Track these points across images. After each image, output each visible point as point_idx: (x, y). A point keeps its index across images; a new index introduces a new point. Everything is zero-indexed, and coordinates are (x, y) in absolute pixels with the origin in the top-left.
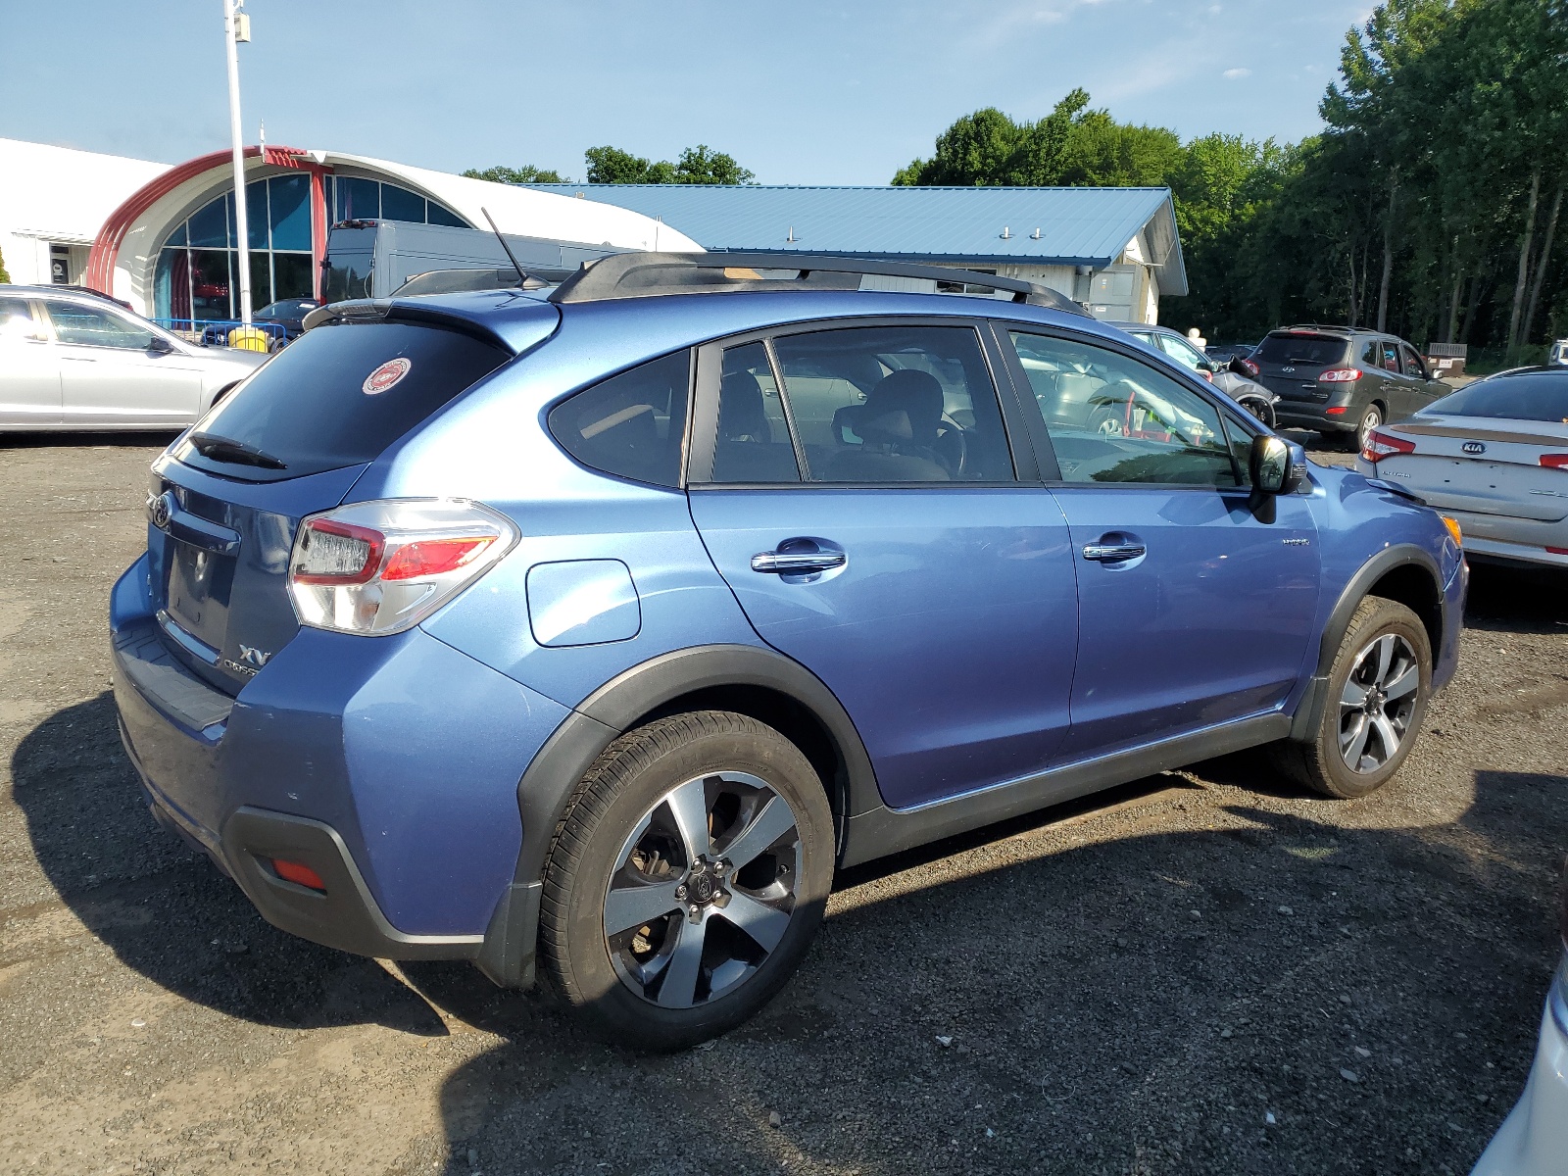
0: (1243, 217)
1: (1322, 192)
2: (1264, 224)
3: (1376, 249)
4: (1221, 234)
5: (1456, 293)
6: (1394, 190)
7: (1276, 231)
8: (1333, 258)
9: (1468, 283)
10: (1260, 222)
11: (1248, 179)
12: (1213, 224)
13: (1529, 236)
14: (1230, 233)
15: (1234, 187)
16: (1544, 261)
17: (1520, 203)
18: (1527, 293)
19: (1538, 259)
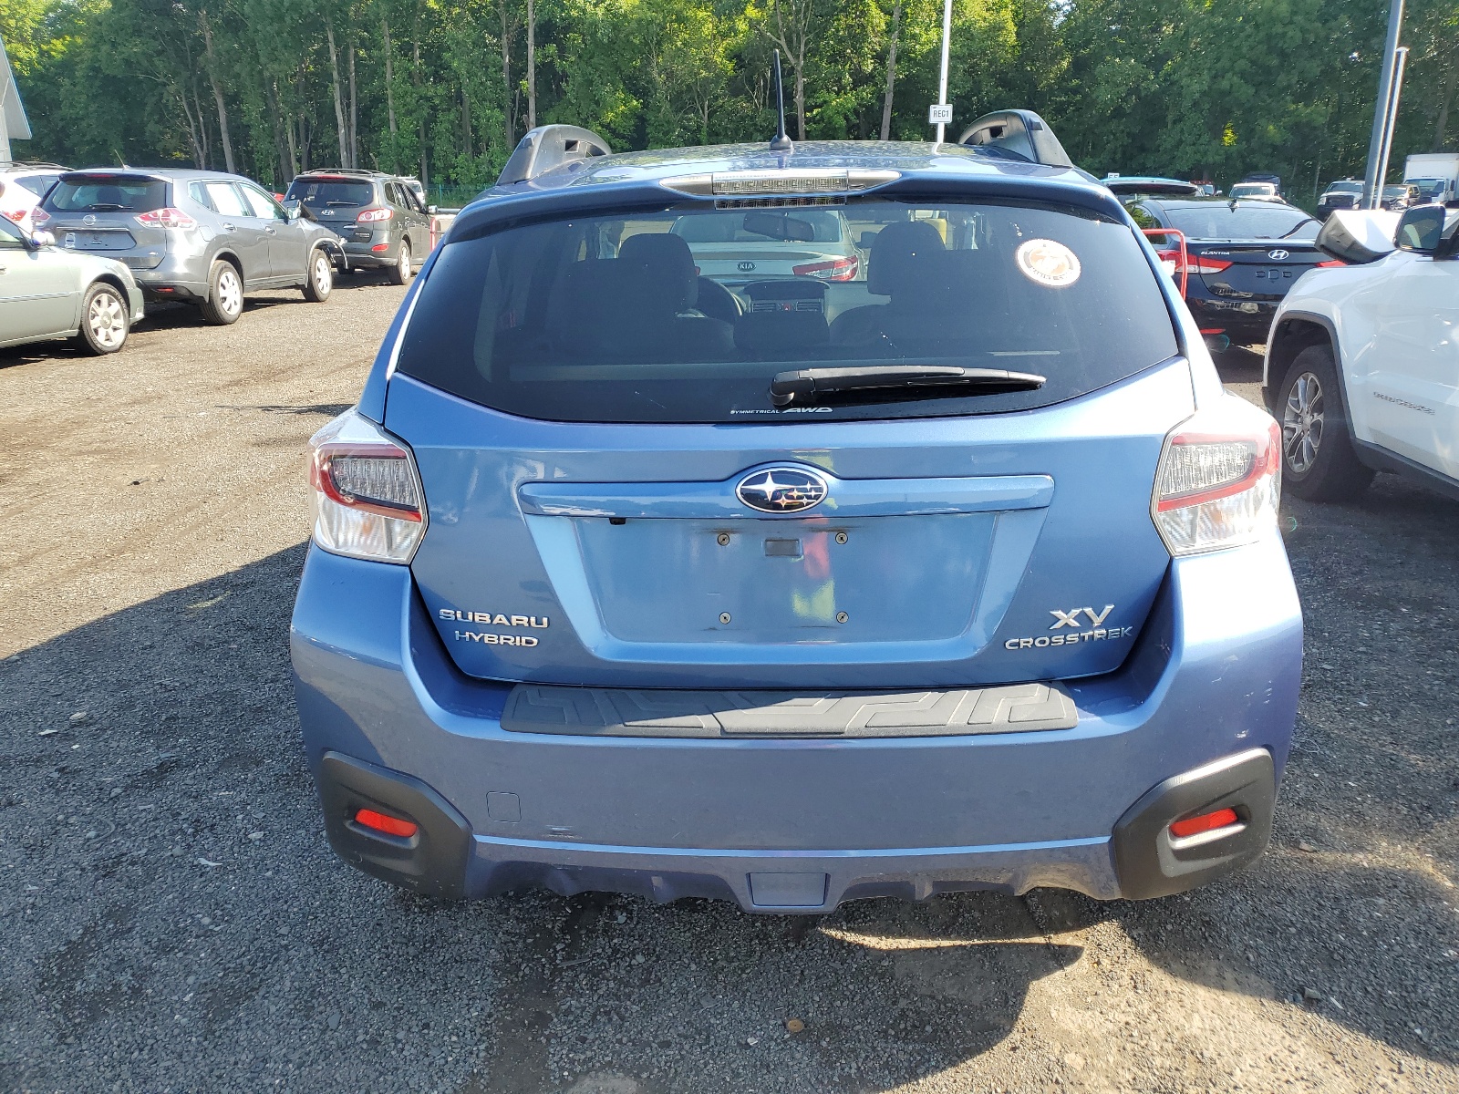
0: (53, 53)
1: (137, 32)
2: (82, 61)
3: (205, 93)
4: (33, 70)
5: (290, 135)
6: (208, 36)
7: (97, 70)
8: (168, 101)
9: (297, 125)
10: (77, 59)
11: (46, 14)
12: (20, 60)
13: (337, 86)
14: (43, 71)
15: (33, 21)
16: (353, 108)
17: (322, 55)
18: (348, 134)
19: (349, 106)
